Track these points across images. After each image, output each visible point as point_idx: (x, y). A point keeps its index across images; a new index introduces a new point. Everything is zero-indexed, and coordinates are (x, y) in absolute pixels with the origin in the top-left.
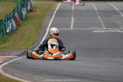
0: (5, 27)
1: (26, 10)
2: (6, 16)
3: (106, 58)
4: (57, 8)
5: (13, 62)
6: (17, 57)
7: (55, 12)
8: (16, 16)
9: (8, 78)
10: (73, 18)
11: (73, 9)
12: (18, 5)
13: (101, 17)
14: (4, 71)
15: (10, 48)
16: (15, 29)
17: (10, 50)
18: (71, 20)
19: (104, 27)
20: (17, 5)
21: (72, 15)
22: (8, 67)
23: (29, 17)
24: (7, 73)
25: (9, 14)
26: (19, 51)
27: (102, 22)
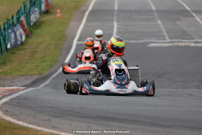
0: (5, 40)
1: (38, 11)
2: (6, 21)
3: (171, 89)
4: (90, 8)
5: (18, 96)
6: (24, 89)
7: (87, 13)
8: (22, 21)
9: (10, 122)
10: (115, 24)
11: (116, 8)
12: (26, 2)
13: (161, 21)
14: (3, 112)
15: (12, 74)
16: (19, 43)
17: (12, 76)
18: (113, 26)
19: (167, 38)
20: (23, 3)
21: (115, 18)
22: (9, 104)
23: (43, 22)
24: (8, 115)
25: (10, 18)
26: (27, 79)
27: (164, 30)
